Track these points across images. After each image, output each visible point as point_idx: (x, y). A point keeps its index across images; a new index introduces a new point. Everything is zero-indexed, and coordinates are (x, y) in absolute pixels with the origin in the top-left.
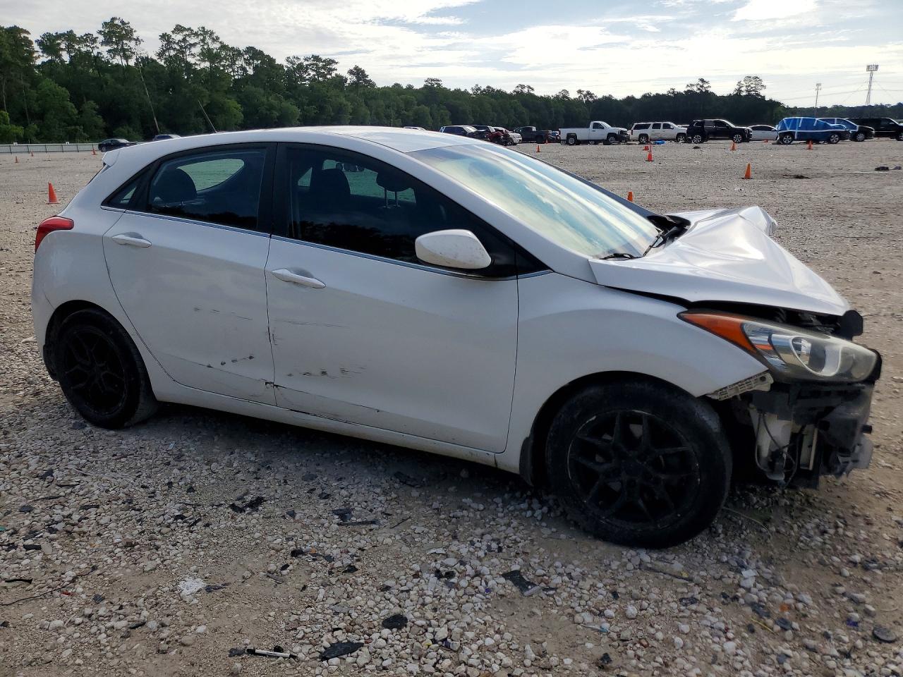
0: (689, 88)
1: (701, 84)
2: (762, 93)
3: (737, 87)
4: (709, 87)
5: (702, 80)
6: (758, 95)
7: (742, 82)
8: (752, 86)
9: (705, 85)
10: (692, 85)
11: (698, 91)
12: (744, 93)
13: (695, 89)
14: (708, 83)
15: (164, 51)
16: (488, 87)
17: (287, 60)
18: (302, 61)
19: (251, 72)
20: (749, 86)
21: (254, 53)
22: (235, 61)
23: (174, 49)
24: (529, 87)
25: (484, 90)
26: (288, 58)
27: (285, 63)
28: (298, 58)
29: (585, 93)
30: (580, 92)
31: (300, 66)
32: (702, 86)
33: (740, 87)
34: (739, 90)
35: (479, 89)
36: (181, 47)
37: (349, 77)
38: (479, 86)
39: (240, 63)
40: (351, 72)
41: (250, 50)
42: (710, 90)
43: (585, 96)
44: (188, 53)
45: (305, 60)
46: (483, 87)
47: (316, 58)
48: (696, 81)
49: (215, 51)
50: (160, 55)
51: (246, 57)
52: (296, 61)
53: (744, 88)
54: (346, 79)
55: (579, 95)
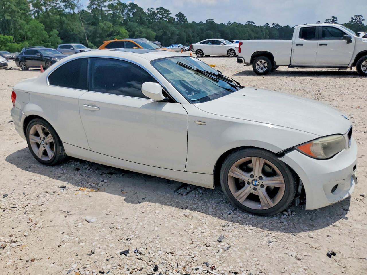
1: (333, 19)
2: (363, 22)
3: (351, 20)
4: (337, 20)
5: (333, 17)
6: (361, 23)
7: (353, 18)
8: (358, 19)
9: (335, 20)
10: (328, 20)
12: (354, 23)
13: (330, 21)
14: (336, 18)
15: (91, 6)
16: (234, 22)
17: (148, 9)
18: (155, 10)
19: (131, 16)
20: (357, 19)
21: (133, 6)
22: (124, 10)
23: (96, 4)
24: (252, 22)
25: (233, 24)
26: (149, 9)
27: (147, 11)
28: (153, 9)
29: (276, 25)
30: (273, 24)
31: (154, 13)
32: (333, 20)
33: (352, 20)
34: (352, 21)
35: (230, 23)
36: (99, 3)
37: (176, 18)
38: (230, 22)
39: (126, 11)
40: (177, 15)
41: (132, 4)
43: (276, 26)
44: (102, 6)
45: (157, 9)
47: (162, 8)
48: (331, 18)
49: (115, 5)
50: (89, 7)
51: (129, 8)
52: (152, 10)
53: (354, 21)
54: (175, 19)
55: (273, 26)
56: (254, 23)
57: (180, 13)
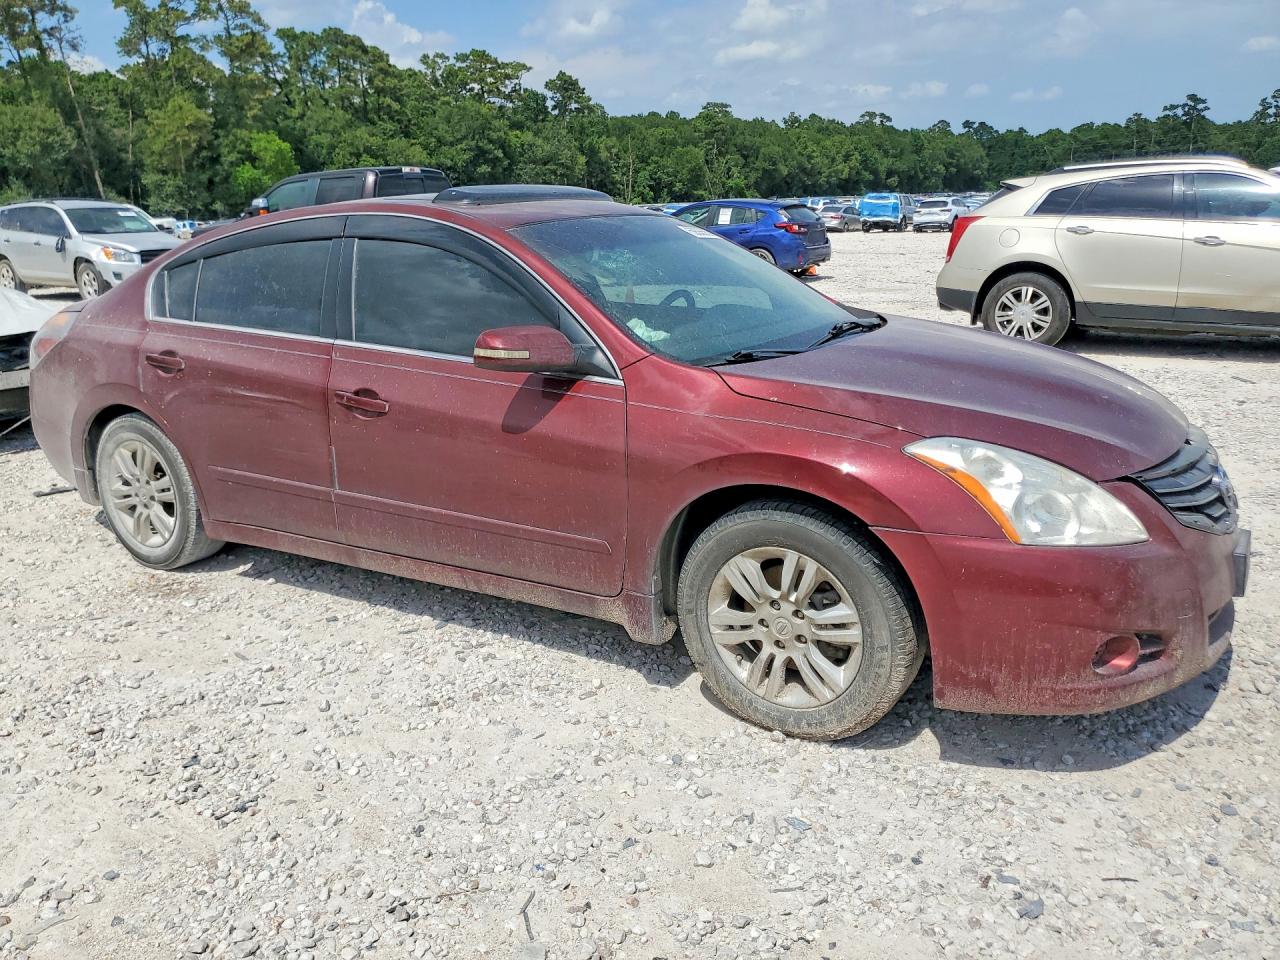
0: (1167, 112)
1: (1193, 104)
3: (1260, 108)
4: (1207, 108)
5: (1193, 97)
7: (1270, 100)
9: (1199, 107)
10: (1177, 106)
11: (1184, 118)
12: (1272, 119)
13: (1180, 112)
14: (1204, 101)
15: (134, 40)
17: (422, 61)
18: (452, 61)
24: (882, 115)
25: (805, 120)
26: (425, 57)
27: (416, 67)
28: (444, 56)
29: (975, 126)
30: (967, 124)
31: (449, 71)
32: (1194, 108)
33: (1266, 108)
34: (1263, 114)
37: (549, 94)
40: (551, 84)
42: (1206, 114)
43: (976, 131)
45: (457, 58)
46: (804, 116)
47: (482, 56)
48: (1184, 100)
51: (327, 49)
52: (440, 61)
53: (1271, 111)
54: (544, 99)
55: (967, 129)
56: (889, 119)
57: (562, 74)
